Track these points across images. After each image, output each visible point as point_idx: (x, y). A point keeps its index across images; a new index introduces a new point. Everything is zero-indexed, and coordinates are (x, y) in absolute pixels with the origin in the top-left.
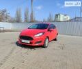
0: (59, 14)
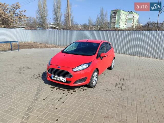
0: (119, 11)
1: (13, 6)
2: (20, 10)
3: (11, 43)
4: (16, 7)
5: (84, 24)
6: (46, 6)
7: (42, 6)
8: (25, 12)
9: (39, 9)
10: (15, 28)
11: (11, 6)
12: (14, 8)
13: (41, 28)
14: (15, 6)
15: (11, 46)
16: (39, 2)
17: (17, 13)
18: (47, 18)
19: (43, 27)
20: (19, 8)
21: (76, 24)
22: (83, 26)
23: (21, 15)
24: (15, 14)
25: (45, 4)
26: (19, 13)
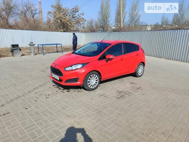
1: (72, 10)
2: (79, 13)
3: (57, 46)
4: (76, 10)
5: (155, 24)
6: (109, 7)
7: (105, 6)
8: (83, 15)
9: (101, 10)
10: (77, 32)
11: (71, 10)
12: (74, 12)
13: (102, 31)
14: (74, 10)
15: (57, 48)
16: (102, 2)
17: (76, 16)
18: (109, 19)
19: (104, 29)
20: (78, 11)
21: (145, 24)
22: (154, 26)
23: (80, 18)
24: (74, 17)
25: (108, 5)
26: (78, 17)
